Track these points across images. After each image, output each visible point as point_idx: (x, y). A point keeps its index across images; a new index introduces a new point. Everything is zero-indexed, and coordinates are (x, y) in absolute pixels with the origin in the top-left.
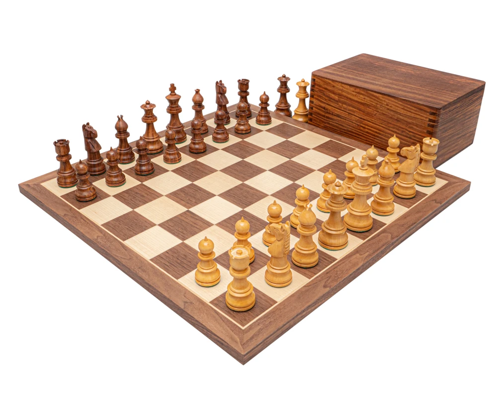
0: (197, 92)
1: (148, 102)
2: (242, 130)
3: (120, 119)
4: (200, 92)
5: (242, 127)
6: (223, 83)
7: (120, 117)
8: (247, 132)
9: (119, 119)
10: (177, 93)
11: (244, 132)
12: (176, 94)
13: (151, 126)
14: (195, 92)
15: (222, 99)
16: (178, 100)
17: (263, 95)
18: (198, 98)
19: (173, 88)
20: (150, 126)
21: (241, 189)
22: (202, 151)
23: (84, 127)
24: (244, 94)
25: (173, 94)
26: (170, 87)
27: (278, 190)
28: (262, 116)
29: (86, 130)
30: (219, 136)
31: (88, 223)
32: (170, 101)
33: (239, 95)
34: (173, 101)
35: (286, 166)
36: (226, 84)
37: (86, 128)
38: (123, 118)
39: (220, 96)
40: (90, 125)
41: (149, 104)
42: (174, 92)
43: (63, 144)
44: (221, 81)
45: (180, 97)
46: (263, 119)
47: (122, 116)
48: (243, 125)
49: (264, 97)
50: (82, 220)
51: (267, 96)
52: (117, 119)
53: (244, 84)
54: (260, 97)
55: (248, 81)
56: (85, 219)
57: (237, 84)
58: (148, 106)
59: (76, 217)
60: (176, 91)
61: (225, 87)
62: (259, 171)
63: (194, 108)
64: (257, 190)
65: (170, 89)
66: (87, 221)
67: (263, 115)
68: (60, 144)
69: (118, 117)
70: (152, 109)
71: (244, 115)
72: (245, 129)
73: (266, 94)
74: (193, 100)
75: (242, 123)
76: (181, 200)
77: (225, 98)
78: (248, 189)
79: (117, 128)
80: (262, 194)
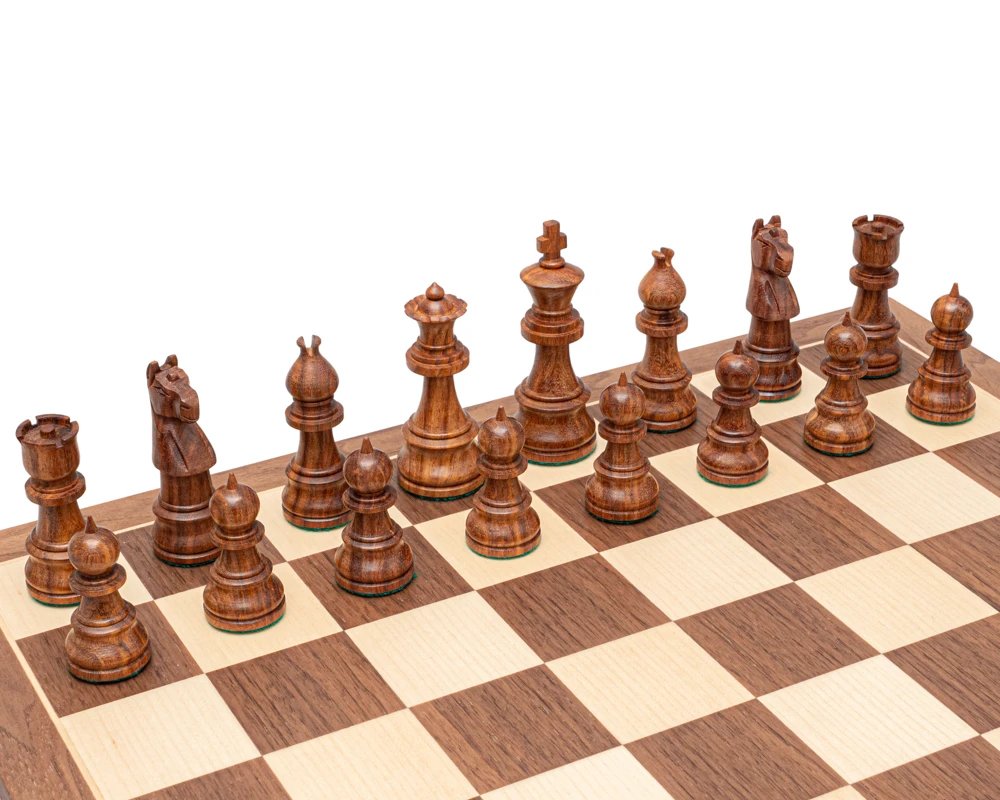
0: (663, 259)
1: (434, 291)
2: (833, 439)
3: (310, 353)
4: (675, 262)
5: (835, 428)
6: (784, 226)
7: (308, 344)
8: (854, 448)
9: (304, 351)
10: (567, 261)
11: (839, 449)
12: (562, 266)
13: (440, 385)
14: (652, 262)
15: (772, 295)
16: (570, 290)
17: (946, 298)
18: (661, 286)
19: (553, 240)
20: (438, 388)
21: (737, 731)
22: (636, 515)
23: (153, 371)
24: (874, 282)
25: (552, 264)
26: (540, 232)
27: (893, 764)
28: (932, 385)
29: (160, 387)
30: (724, 459)
31: (66, 787)
32: (539, 294)
33: (855, 281)
34: (550, 296)
35: (967, 646)
36: (795, 235)
37: (162, 378)
38: (322, 349)
39: (763, 279)
40: (180, 366)
41: (439, 298)
42: (557, 256)
43: (52, 434)
44: (776, 220)
45: (580, 275)
46: (936, 397)
47: (317, 341)
48: (837, 419)
49: (951, 307)
50: (51, 769)
51: (965, 303)
52: (298, 351)
53: (877, 241)
54: (936, 304)
55: (897, 225)
56: (63, 767)
57: (850, 235)
58: (435, 306)
59: (32, 751)
60: (563, 253)
61: (790, 250)
62: (842, 648)
63: (643, 323)
64: (803, 750)
65: (542, 246)
66: (68, 776)
67: (940, 380)
68: (43, 434)
69: (300, 342)
70: (450, 323)
71: (845, 376)
72: (845, 437)
73: (962, 293)
74: (642, 292)
75: (838, 411)
76: (470, 740)
77: (789, 290)
78: (767, 736)
79: (294, 386)
80: (820, 774)
